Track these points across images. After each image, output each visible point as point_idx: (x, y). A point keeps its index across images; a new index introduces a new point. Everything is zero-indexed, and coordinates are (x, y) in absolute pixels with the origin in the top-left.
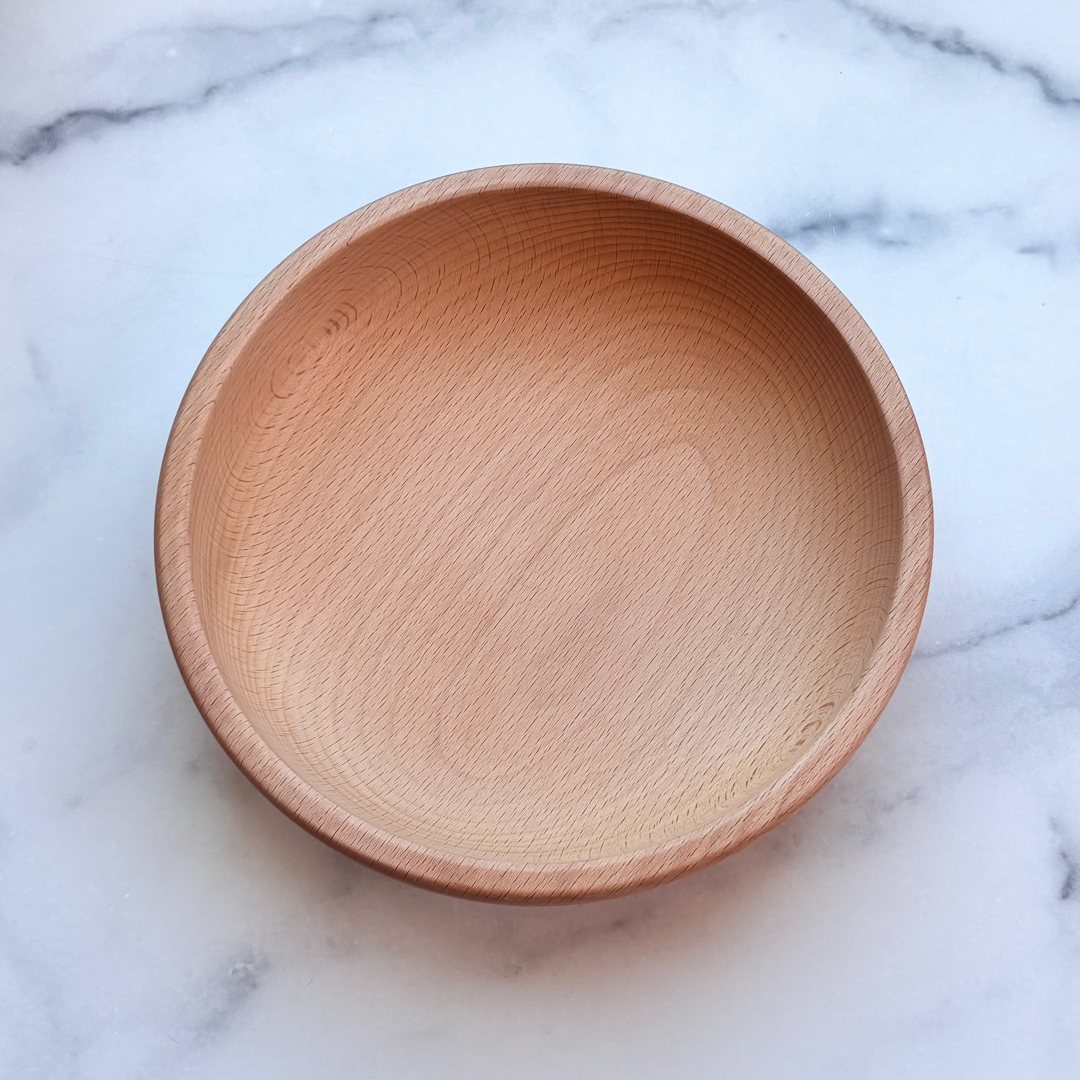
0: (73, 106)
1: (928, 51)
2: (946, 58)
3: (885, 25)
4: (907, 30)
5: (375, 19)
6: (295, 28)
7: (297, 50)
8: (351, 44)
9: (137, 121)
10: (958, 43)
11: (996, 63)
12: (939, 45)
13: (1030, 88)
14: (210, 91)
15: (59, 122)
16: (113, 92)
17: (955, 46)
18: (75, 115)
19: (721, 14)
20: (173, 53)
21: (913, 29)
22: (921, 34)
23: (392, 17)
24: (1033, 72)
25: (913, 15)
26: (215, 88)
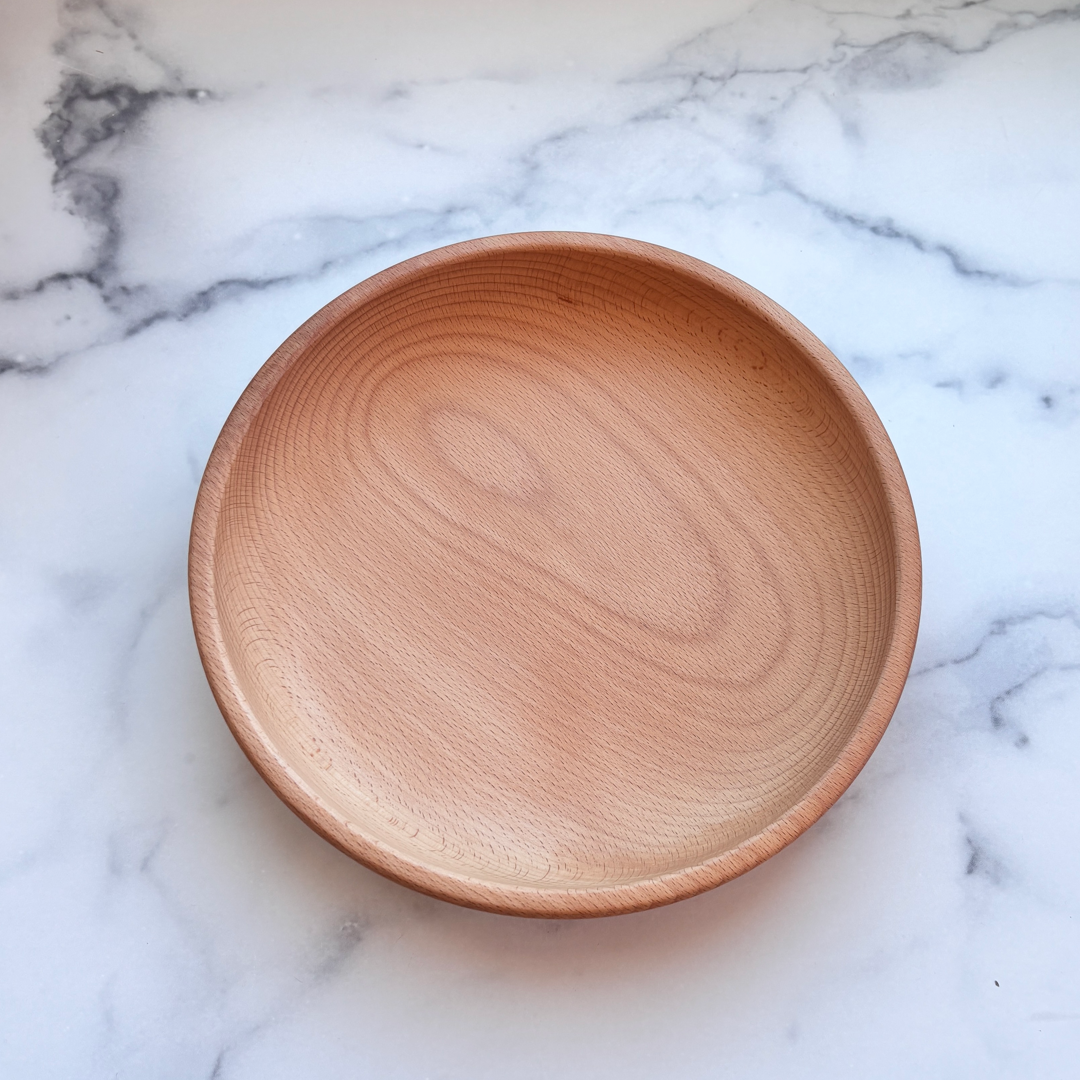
0: (223, 277)
1: (867, 235)
2: (882, 241)
3: (834, 215)
4: (851, 219)
5: (450, 211)
6: (391, 218)
7: (392, 234)
8: (432, 229)
9: (271, 288)
10: (889, 229)
11: (918, 244)
12: (875, 230)
13: (943, 263)
14: (326, 265)
15: (212, 289)
16: (252, 265)
17: (887, 231)
18: (223, 283)
19: (711, 207)
20: (298, 236)
21: (855, 218)
22: (862, 222)
23: (463, 209)
24: (946, 250)
25: (855, 209)
26: (330, 263)
